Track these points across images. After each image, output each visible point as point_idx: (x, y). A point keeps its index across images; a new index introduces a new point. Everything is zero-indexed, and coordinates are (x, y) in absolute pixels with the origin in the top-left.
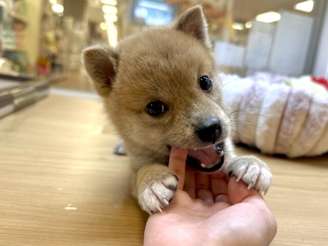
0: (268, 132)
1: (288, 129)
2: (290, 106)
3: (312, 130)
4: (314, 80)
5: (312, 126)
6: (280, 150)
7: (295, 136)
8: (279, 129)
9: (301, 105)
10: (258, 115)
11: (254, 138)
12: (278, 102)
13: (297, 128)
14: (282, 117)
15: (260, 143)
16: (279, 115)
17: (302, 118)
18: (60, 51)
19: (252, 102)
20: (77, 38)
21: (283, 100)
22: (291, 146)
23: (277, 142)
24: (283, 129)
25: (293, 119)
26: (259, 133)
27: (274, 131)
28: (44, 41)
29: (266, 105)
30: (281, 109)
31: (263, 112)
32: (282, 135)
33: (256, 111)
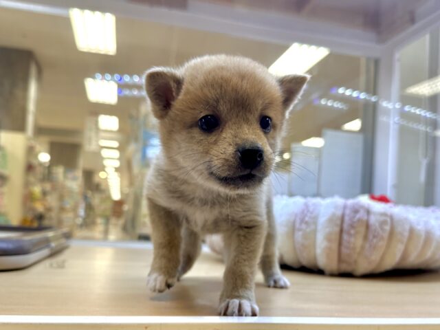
0: (329, 248)
1: (349, 242)
2: (347, 218)
3: (375, 241)
4: (373, 198)
5: (374, 237)
6: (345, 268)
7: (358, 250)
8: (340, 244)
9: (358, 216)
10: (315, 232)
11: (315, 258)
12: (334, 215)
13: (359, 242)
14: (341, 231)
15: (322, 262)
16: (337, 229)
17: (362, 230)
19: (307, 219)
21: (339, 213)
22: (356, 262)
23: (340, 260)
24: (344, 243)
25: (352, 232)
26: (319, 251)
27: (335, 246)
29: (322, 220)
30: (339, 222)
31: (320, 227)
32: (344, 251)
33: (313, 227)
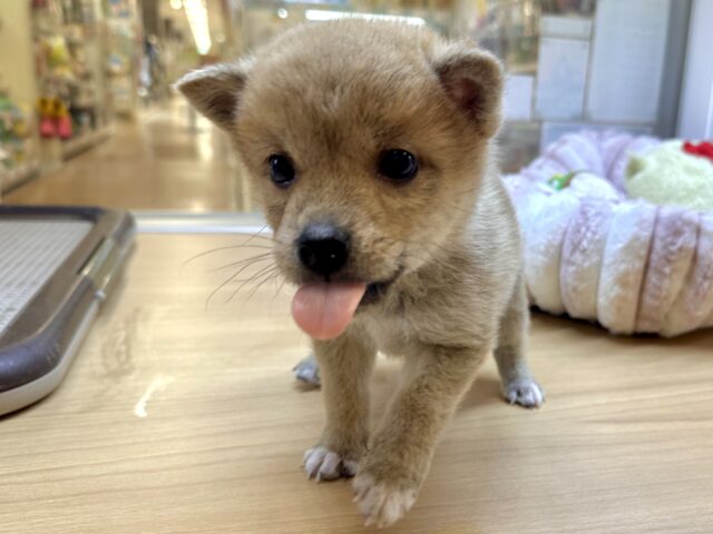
0: (621, 299)
1: (659, 289)
2: (658, 244)
3: (706, 285)
5: (705, 277)
6: (646, 327)
7: (673, 298)
8: (642, 289)
9: (680, 242)
10: (599, 265)
11: (595, 309)
12: (636, 238)
13: (674, 285)
14: (647, 266)
15: (606, 318)
16: (639, 265)
17: (684, 265)
18: (86, 76)
19: (585, 243)
21: (646, 234)
22: (667, 317)
23: (638, 316)
24: (649, 286)
25: (667, 270)
26: (602, 301)
27: (632, 295)
29: (613, 248)
30: (643, 252)
31: (607, 261)
32: (648, 300)
33: (595, 259)
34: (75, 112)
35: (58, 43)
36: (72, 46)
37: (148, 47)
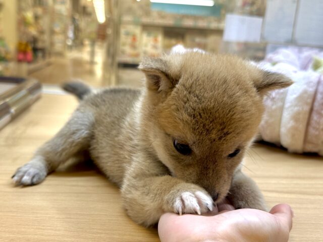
0: (295, 129)
1: (319, 123)
2: (319, 97)
6: (310, 148)
8: (308, 124)
10: (282, 109)
11: (279, 136)
12: (305, 92)
14: (312, 110)
15: (286, 141)
16: (307, 108)
18: (42, 32)
20: (60, 15)
21: (311, 90)
23: (305, 141)
24: (313, 122)
26: (283, 130)
27: (302, 127)
28: (22, 23)
29: (291, 97)
30: (310, 101)
31: (287, 105)
32: (312, 131)
33: (280, 104)
34: (35, 50)
35: (29, 15)
36: (37, 18)
37: (74, 20)
